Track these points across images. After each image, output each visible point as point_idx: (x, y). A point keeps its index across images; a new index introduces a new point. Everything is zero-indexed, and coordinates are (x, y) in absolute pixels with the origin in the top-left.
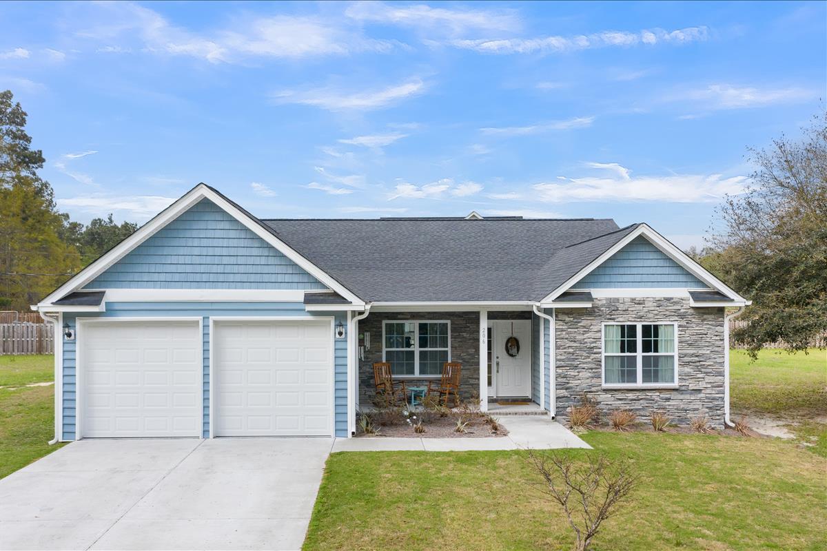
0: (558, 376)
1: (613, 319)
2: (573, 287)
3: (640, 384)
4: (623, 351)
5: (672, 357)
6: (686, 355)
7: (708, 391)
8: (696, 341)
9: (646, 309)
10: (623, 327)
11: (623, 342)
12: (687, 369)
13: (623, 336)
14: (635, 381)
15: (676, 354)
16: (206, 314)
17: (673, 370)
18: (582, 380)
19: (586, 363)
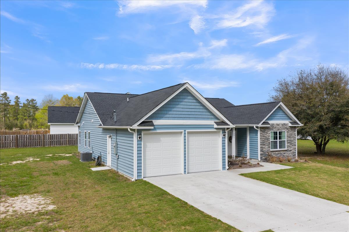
0: (261, 148)
1: (272, 130)
2: (266, 120)
3: (278, 149)
4: (274, 139)
5: (285, 141)
6: (288, 140)
7: (293, 151)
8: (290, 136)
9: (280, 127)
10: (274, 132)
11: (274, 137)
12: (289, 144)
13: (274, 135)
14: (277, 148)
15: (286, 140)
16: (185, 129)
17: (285, 145)
18: (266, 148)
19: (267, 143)
